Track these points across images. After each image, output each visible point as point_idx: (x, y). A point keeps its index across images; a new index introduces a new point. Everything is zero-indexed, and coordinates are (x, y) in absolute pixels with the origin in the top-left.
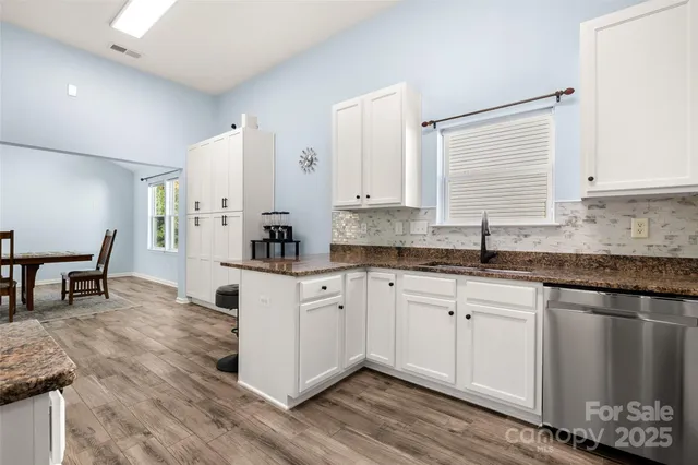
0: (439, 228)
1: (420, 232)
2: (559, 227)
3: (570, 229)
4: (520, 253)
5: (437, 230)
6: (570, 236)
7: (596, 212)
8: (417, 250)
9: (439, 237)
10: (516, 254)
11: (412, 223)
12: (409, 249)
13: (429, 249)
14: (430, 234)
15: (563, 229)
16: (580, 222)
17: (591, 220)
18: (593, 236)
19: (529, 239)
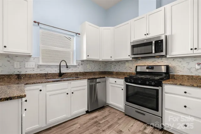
0: (41, 65)
1: (31, 67)
2: (76, 66)
3: (78, 66)
4: (69, 73)
5: (39, 66)
6: (78, 68)
7: (83, 63)
8: (30, 75)
9: (41, 69)
10: (68, 73)
11: (26, 63)
12: (25, 75)
13: (37, 74)
14: (36, 68)
15: (77, 66)
16: (80, 65)
17: (82, 64)
18: (82, 68)
19: (70, 69)
